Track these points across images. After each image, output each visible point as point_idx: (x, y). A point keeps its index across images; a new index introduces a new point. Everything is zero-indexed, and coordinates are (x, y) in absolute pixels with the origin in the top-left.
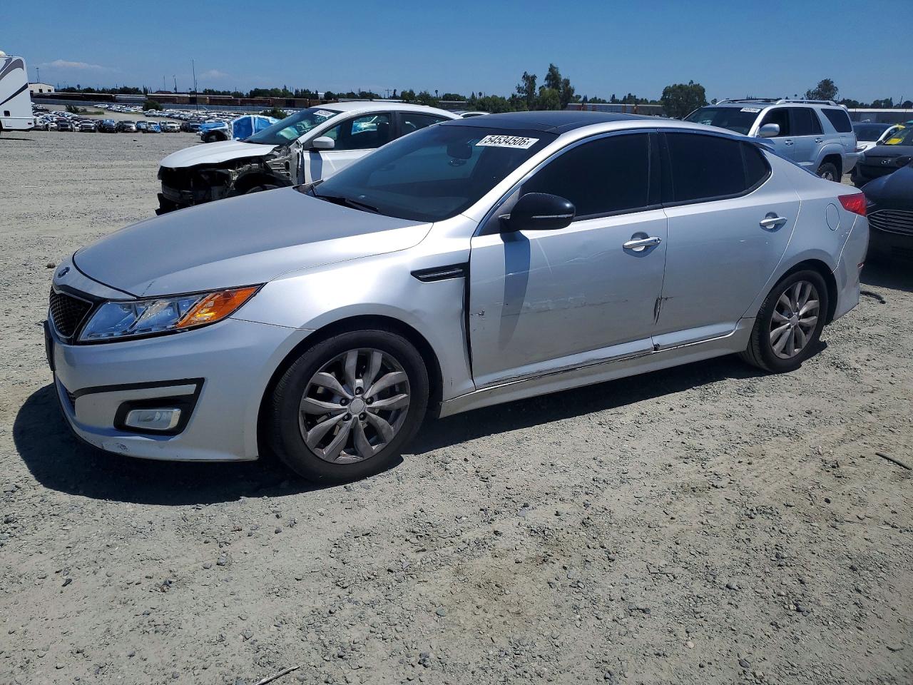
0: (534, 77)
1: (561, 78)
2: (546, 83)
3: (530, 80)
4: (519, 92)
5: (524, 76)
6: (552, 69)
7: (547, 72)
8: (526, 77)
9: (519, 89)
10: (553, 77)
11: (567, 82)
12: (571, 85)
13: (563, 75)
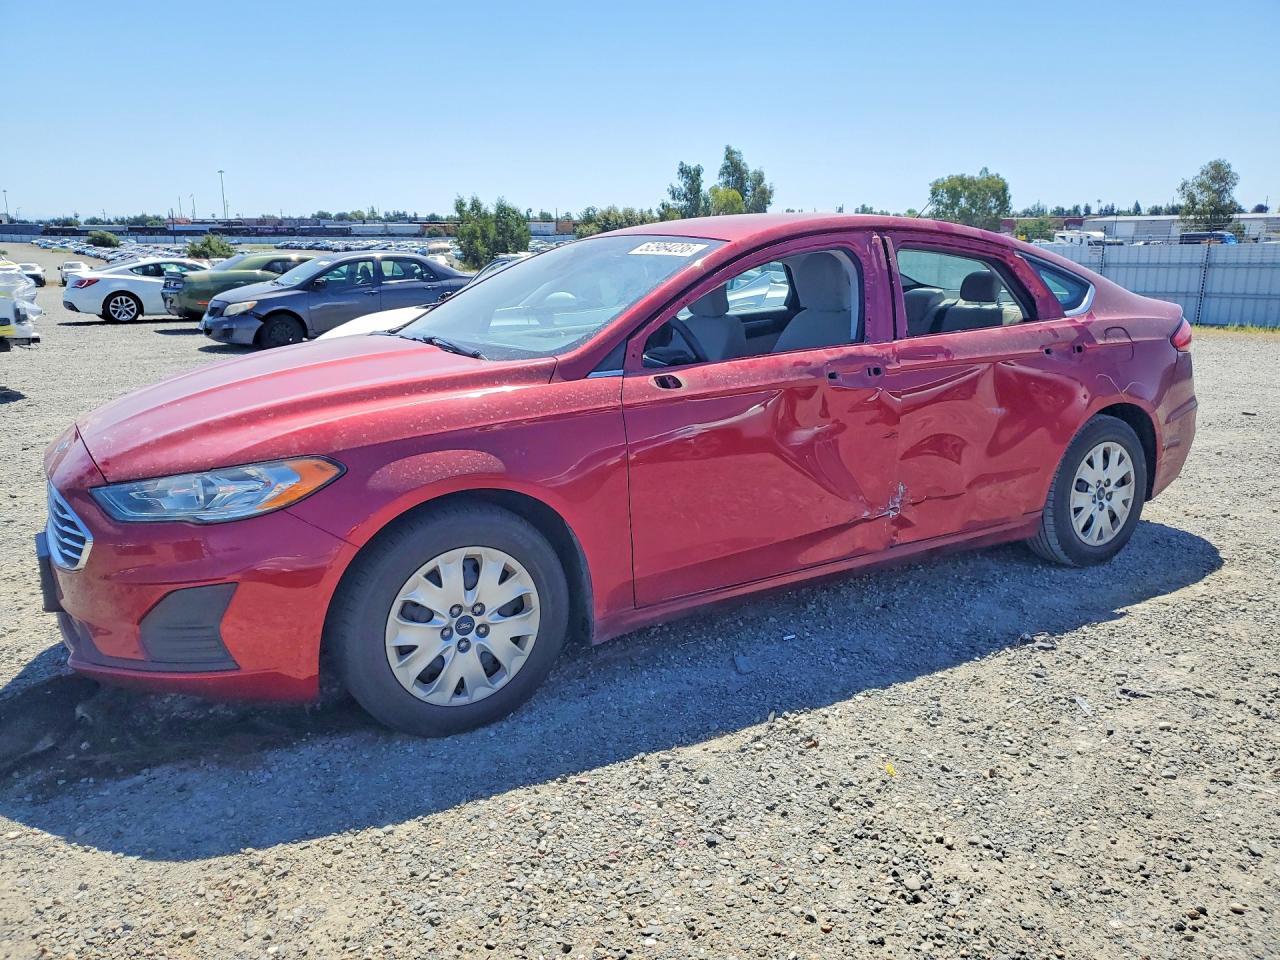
0: (698, 172)
1: (746, 172)
2: (721, 180)
3: (692, 176)
4: (674, 198)
5: (681, 170)
6: (729, 153)
7: (720, 161)
8: (684, 171)
9: (674, 194)
10: (734, 169)
11: (760, 178)
12: (767, 182)
13: (751, 164)
